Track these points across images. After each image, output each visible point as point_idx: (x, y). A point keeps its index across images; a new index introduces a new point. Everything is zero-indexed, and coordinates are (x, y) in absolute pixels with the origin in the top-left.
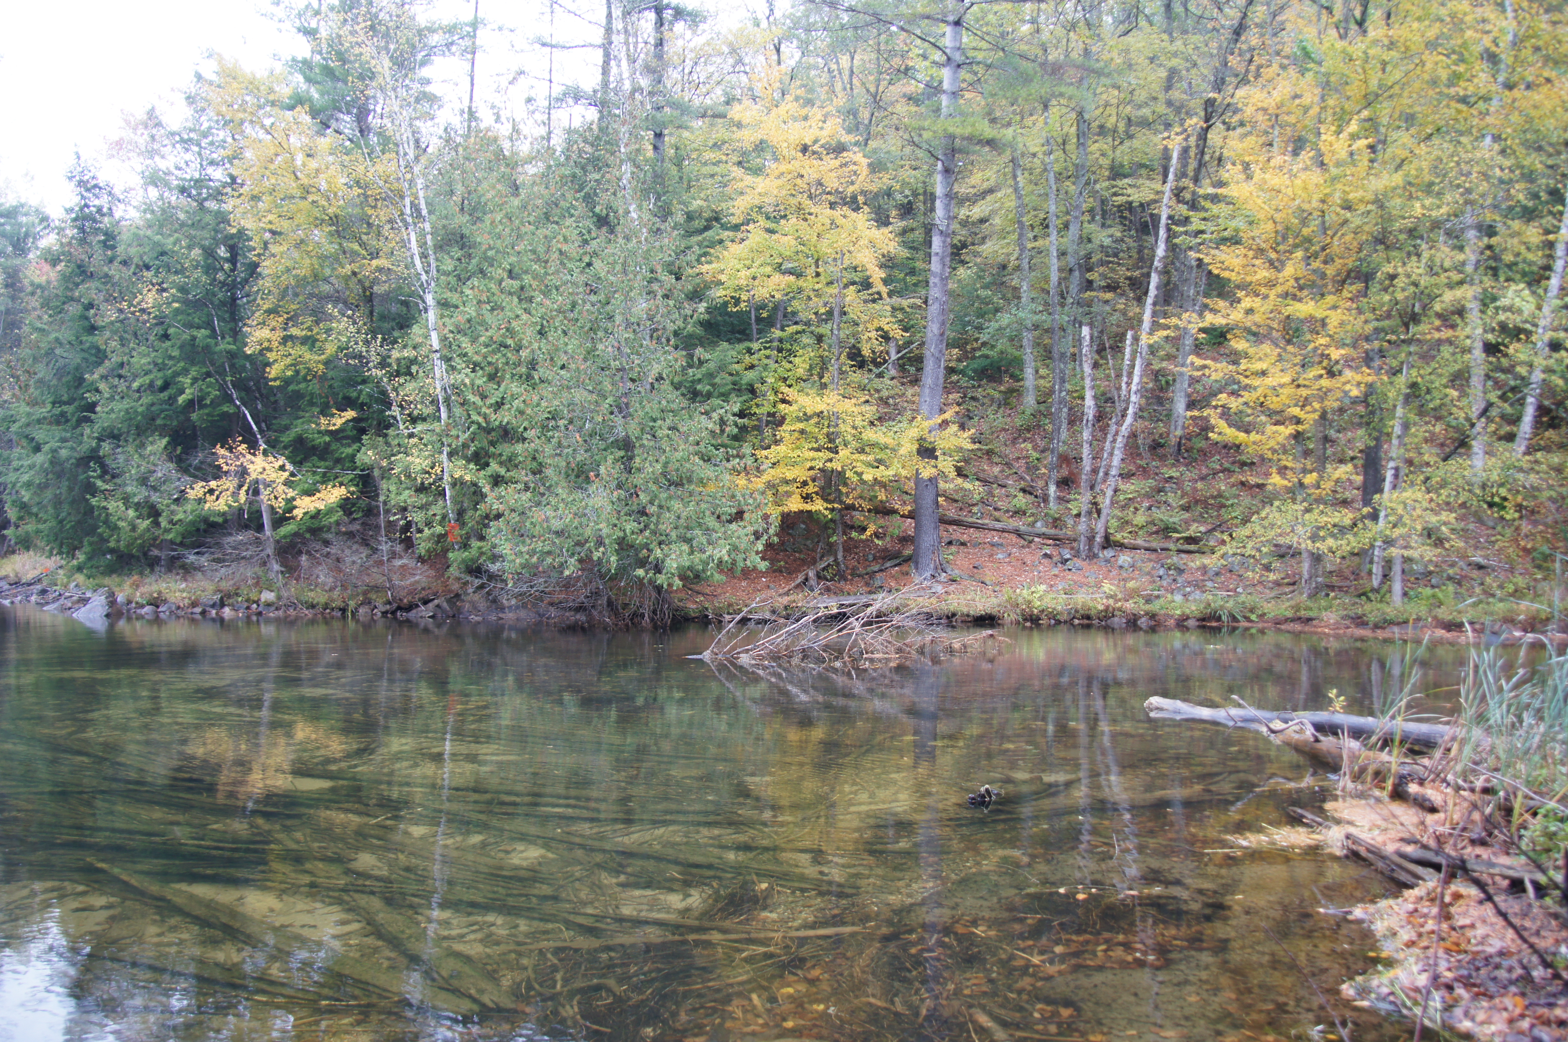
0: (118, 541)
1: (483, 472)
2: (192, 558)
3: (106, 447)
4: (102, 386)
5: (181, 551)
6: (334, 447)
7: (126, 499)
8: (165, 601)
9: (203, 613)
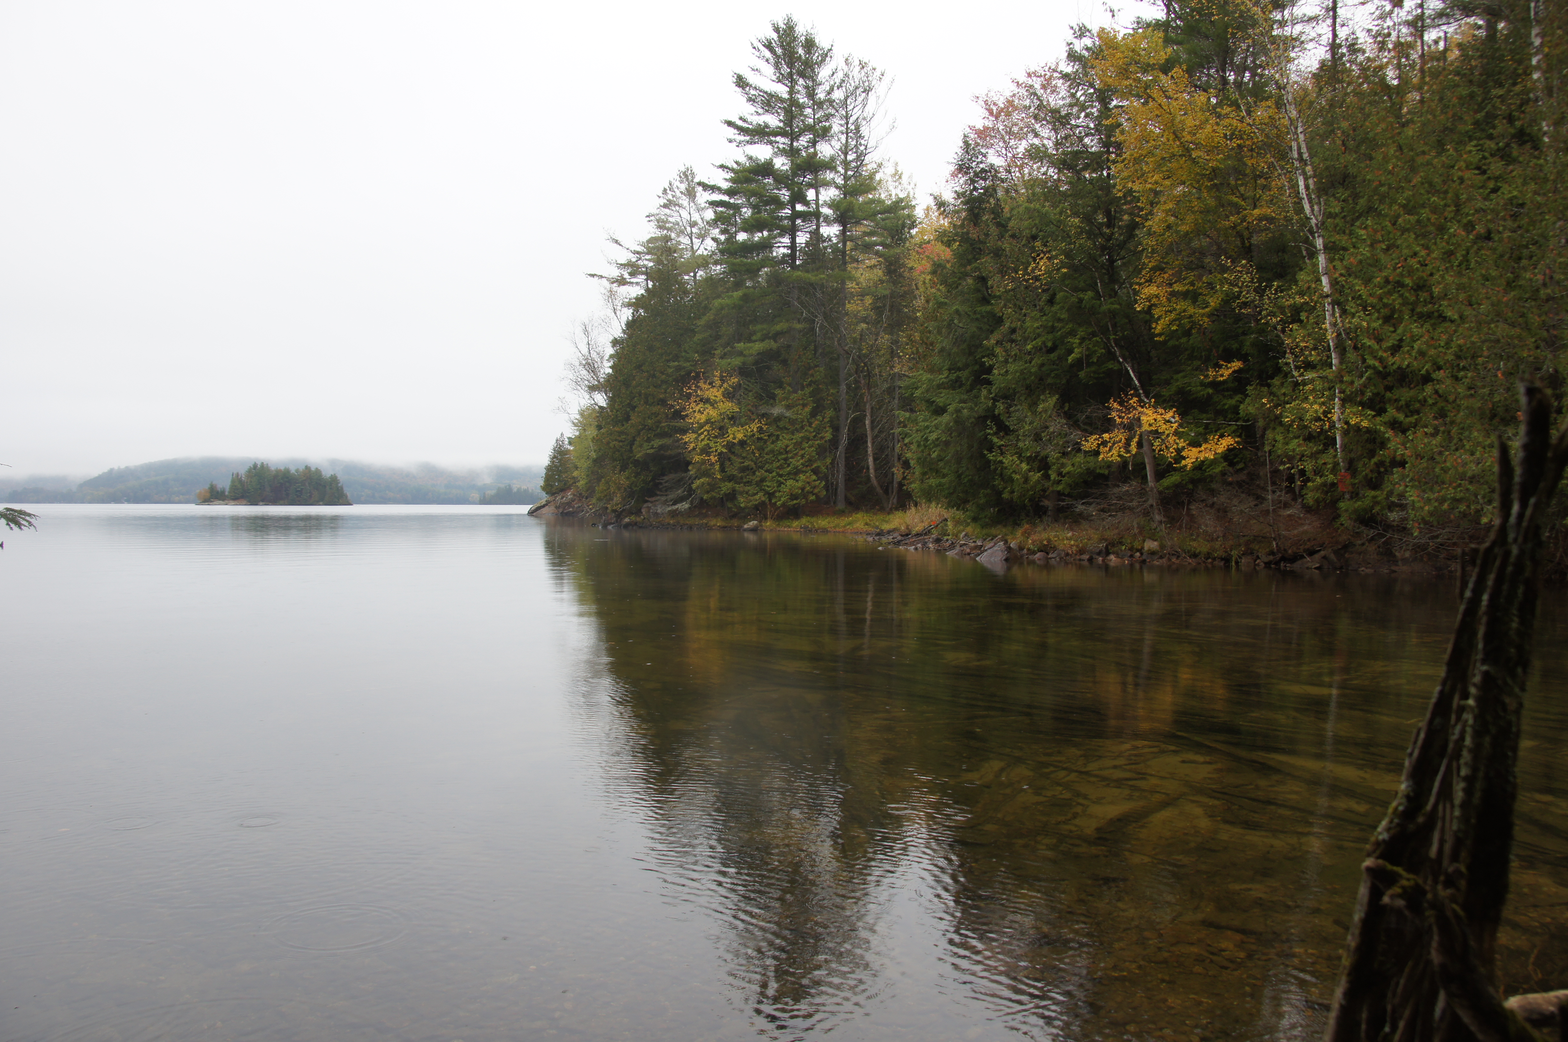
0: (1012, 492)
1: (1378, 419)
2: (1080, 508)
3: (1001, 407)
4: (998, 350)
5: (1068, 501)
6: (1216, 398)
7: (1020, 454)
8: (1054, 549)
9: (1091, 560)
